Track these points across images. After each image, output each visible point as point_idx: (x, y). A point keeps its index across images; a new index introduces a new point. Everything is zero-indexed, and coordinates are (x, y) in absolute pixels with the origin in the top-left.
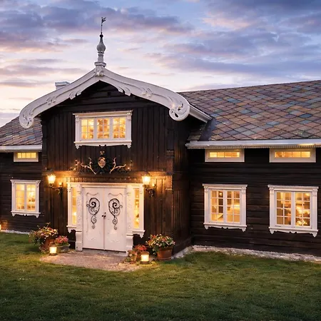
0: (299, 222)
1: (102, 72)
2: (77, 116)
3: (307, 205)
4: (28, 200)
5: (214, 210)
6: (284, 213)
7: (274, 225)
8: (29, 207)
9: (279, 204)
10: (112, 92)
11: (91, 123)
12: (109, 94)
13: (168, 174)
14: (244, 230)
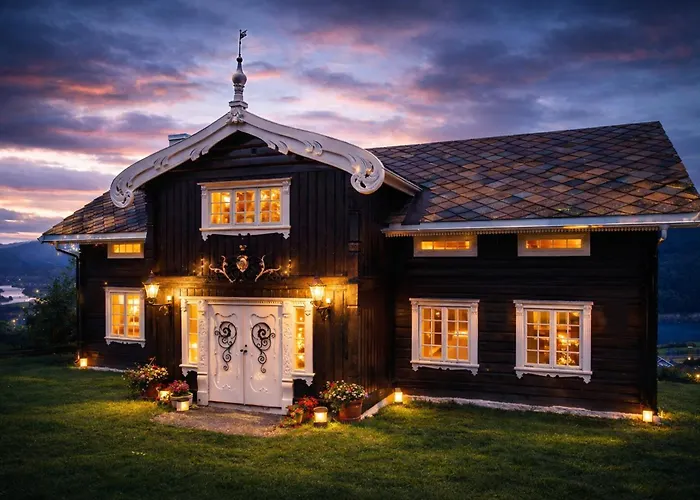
0: (563, 359)
1: (242, 116)
2: (204, 186)
3: (575, 332)
4: (128, 319)
5: (427, 341)
6: (539, 344)
7: (523, 364)
8: (131, 331)
9: (531, 331)
10: (259, 149)
11: (227, 199)
12: (254, 151)
13: (351, 282)
14: (475, 372)
